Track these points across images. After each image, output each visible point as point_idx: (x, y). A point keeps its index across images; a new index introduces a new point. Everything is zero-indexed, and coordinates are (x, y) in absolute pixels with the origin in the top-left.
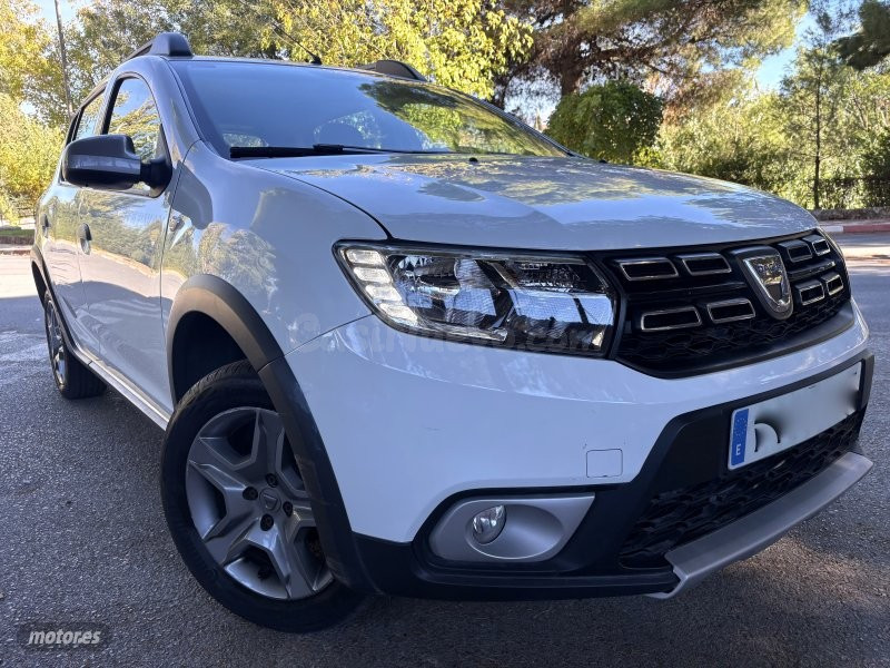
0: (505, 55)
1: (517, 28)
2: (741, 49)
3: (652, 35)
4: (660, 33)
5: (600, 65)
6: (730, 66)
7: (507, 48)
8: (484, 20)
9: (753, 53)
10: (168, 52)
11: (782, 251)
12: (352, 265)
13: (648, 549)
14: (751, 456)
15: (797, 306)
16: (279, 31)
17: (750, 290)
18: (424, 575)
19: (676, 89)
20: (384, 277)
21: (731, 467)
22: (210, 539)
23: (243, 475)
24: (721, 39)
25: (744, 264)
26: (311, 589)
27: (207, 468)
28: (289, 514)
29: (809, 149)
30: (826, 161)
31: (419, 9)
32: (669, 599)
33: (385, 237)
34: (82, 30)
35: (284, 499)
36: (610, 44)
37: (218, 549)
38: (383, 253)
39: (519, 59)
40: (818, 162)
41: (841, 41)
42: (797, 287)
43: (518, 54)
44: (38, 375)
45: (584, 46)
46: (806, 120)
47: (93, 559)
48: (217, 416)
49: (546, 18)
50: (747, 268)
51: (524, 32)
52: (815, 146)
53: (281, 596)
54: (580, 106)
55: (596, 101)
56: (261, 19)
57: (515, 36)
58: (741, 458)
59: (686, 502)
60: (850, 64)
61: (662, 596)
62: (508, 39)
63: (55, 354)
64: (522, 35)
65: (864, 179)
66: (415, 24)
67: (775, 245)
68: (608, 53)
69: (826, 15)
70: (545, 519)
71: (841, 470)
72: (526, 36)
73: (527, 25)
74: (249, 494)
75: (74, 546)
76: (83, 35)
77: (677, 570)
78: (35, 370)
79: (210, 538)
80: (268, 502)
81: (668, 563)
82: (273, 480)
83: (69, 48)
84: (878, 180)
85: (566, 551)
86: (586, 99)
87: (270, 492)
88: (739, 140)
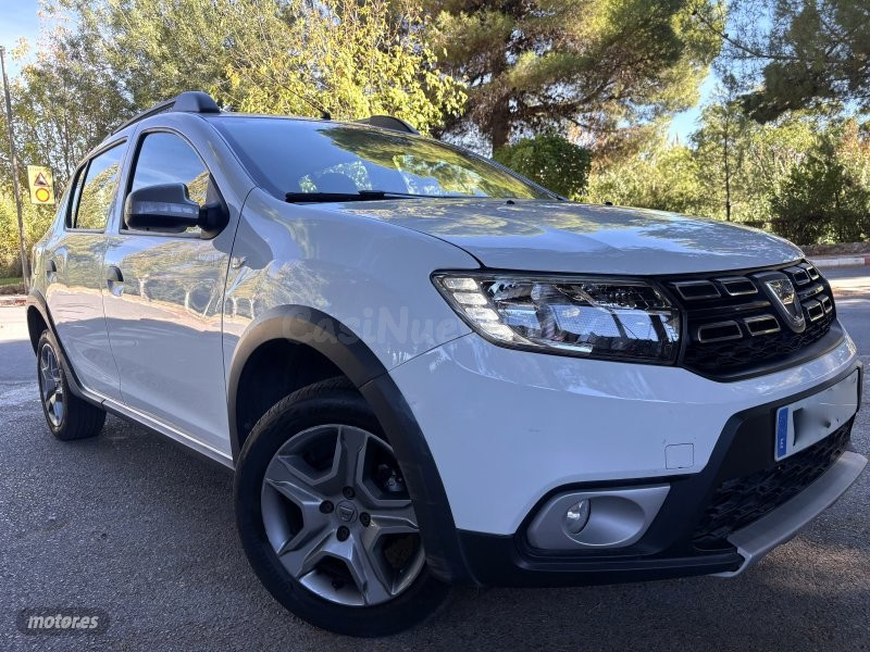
0: (441, 110)
1: (452, 85)
2: (652, 107)
3: (573, 94)
4: (582, 91)
5: (528, 121)
6: (644, 122)
7: (443, 103)
8: (422, 78)
9: (663, 110)
10: (198, 110)
11: (789, 275)
12: (451, 292)
13: (713, 533)
14: (791, 450)
15: (808, 321)
16: (227, 88)
17: (774, 309)
18: (523, 565)
19: (597, 142)
20: (481, 299)
21: (778, 459)
22: (284, 554)
23: (321, 490)
24: (635, 98)
25: (766, 287)
26: (389, 594)
27: (284, 484)
28: (367, 524)
29: (721, 195)
30: (734, 205)
31: (361, 68)
32: (735, 578)
33: (478, 266)
34: (27, 86)
35: (361, 509)
36: (536, 100)
37: (293, 563)
38: (477, 280)
39: (454, 112)
40: (728, 207)
41: (744, 97)
42: (805, 305)
43: (453, 108)
44: (21, 419)
45: (512, 103)
46: (716, 169)
47: (149, 585)
48: (298, 435)
49: (477, 77)
50: (768, 289)
51: (458, 88)
52: (725, 193)
53: (360, 604)
54: (514, 157)
55: (529, 152)
56: (210, 77)
57: (451, 93)
58: (783, 451)
59: (741, 491)
60: (753, 117)
61: (729, 574)
62: (444, 96)
63: (49, 396)
64: (457, 92)
65: (772, 222)
66: (358, 83)
67: (781, 270)
68: (536, 109)
69: (732, 77)
70: (629, 508)
71: (843, 467)
72: (460, 92)
73: (460, 83)
74: (326, 508)
75: (124, 574)
76: (28, 91)
77: (740, 551)
78: (16, 414)
79: (285, 551)
80: (344, 513)
81: (731, 545)
82: (351, 492)
83: (12, 102)
84: (783, 222)
85: (648, 536)
86: (520, 151)
87: (345, 503)
88: (656, 188)
